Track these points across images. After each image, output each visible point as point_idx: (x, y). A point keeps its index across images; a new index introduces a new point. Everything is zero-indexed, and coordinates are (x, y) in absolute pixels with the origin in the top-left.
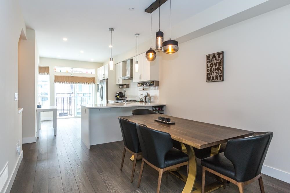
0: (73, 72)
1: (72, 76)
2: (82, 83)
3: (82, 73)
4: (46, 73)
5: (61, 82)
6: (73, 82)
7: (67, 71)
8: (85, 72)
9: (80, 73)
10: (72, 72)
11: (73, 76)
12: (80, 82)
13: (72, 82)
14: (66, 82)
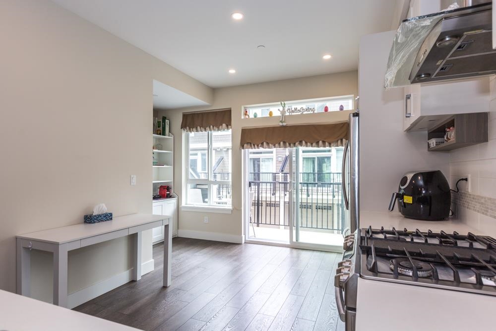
1: (281, 124)
2: (309, 144)
4: (224, 126)
5: (254, 145)
6: (284, 143)
7: (271, 114)
8: (320, 110)
9: (306, 113)
10: (283, 112)
11: (284, 124)
12: (304, 142)
13: (282, 143)
14: (267, 143)
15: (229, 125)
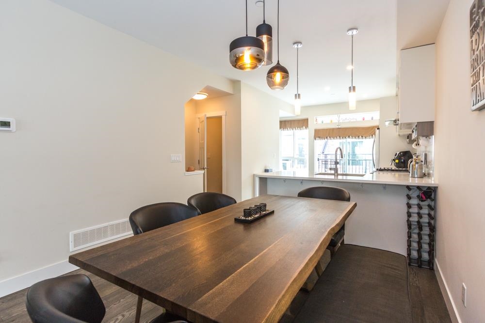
0: (341, 121)
1: (338, 127)
3: (355, 120)
4: (304, 127)
5: (322, 138)
7: (331, 121)
8: (360, 119)
9: (352, 121)
10: (339, 121)
11: (340, 127)
12: (351, 137)
13: (338, 137)
14: (330, 137)
15: (307, 127)
